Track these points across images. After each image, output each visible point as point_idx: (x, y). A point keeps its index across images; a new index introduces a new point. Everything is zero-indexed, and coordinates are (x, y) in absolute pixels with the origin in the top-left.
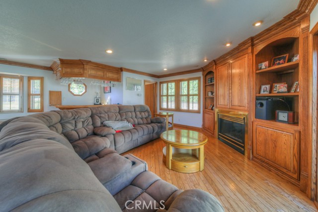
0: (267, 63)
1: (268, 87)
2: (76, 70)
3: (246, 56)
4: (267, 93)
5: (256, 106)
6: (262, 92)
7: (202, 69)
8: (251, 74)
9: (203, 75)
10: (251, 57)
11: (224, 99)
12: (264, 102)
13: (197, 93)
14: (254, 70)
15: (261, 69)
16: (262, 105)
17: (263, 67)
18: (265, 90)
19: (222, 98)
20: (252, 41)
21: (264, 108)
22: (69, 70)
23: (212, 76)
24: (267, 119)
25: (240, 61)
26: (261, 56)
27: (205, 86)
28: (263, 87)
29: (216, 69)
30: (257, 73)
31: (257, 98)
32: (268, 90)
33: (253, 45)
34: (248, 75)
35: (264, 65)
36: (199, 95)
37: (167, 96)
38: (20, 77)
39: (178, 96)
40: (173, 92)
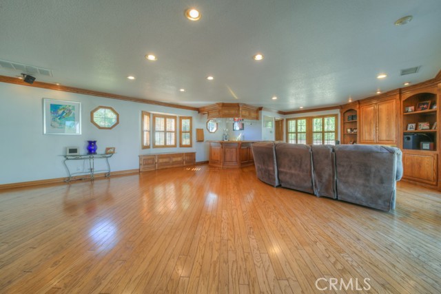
0: (413, 108)
1: (414, 125)
2: (233, 112)
3: (394, 101)
4: (413, 130)
5: (404, 139)
6: (409, 129)
7: (341, 107)
8: (399, 115)
9: (341, 112)
10: (399, 102)
11: (370, 135)
12: (411, 137)
13: (333, 129)
14: (402, 112)
15: (408, 112)
16: (409, 139)
17: (410, 110)
18: (411, 127)
19: (367, 134)
20: (401, 91)
21: (411, 140)
22: (226, 112)
23: (354, 114)
24: (413, 148)
25: (387, 104)
26: (408, 102)
27: (344, 124)
28: (410, 125)
29: (359, 108)
30: (404, 115)
31: (404, 134)
32: (414, 127)
33: (400, 93)
34: (396, 116)
35: (411, 109)
36: (336, 132)
37: (296, 133)
38: (175, 118)
39: (310, 133)
40: (304, 129)
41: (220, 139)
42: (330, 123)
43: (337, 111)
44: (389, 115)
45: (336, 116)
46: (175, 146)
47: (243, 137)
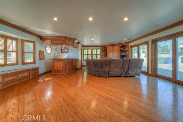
0: (122, 49)
5: (120, 57)
7: (101, 46)
10: (119, 47)
13: (99, 54)
14: (120, 50)
21: (122, 57)
25: (116, 47)
27: (102, 52)
29: (108, 47)
31: (120, 55)
33: (120, 45)
36: (100, 54)
38: (16, 40)
39: (92, 55)
40: (90, 53)
41: (53, 58)
42: (99, 52)
43: (100, 48)
44: (116, 50)
45: (100, 49)
46: (17, 64)
47: (68, 56)
